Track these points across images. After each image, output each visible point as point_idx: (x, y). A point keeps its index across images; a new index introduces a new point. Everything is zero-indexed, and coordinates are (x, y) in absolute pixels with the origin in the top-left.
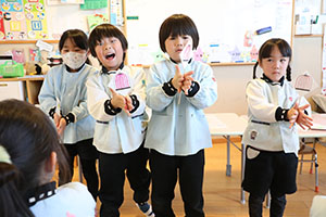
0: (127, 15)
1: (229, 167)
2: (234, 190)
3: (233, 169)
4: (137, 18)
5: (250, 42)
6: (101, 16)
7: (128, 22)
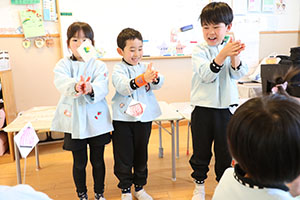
0: (61, 10)
1: (161, 149)
2: (167, 170)
3: (164, 151)
4: (71, 14)
5: (175, 38)
6: (34, 11)
7: (62, 17)
